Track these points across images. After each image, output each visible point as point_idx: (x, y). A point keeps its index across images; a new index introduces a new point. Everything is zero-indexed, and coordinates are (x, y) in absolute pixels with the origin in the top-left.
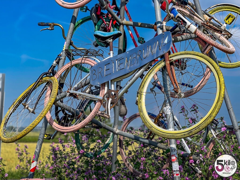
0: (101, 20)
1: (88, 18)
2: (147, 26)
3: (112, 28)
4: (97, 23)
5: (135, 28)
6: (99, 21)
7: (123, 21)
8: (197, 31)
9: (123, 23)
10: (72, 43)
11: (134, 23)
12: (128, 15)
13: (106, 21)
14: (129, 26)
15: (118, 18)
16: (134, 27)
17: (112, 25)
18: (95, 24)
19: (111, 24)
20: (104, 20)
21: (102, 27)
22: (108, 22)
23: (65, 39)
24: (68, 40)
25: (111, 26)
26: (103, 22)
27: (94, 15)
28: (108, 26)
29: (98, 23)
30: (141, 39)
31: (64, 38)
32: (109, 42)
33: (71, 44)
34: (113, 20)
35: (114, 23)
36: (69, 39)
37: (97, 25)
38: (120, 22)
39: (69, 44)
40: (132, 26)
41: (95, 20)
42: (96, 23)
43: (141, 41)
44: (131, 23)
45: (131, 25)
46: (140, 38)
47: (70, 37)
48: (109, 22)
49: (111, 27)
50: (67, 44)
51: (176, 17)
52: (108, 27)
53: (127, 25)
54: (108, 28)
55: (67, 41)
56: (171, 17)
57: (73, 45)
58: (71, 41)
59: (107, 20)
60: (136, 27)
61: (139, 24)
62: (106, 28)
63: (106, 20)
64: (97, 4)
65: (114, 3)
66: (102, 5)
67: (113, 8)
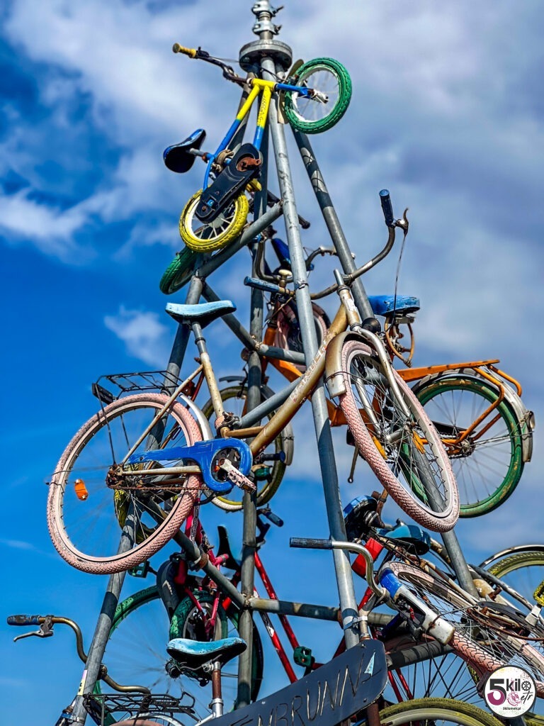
0: (188, 599)
1: (149, 593)
2: (319, 612)
3: (219, 619)
4: (176, 607)
5: (285, 618)
6: (182, 603)
7: (250, 600)
8: (455, 637)
9: (252, 605)
10: (106, 671)
11: (281, 603)
12: (265, 581)
13: (200, 602)
14: (268, 613)
15: (237, 590)
16: (282, 618)
17: (219, 611)
18: (171, 613)
19: (215, 609)
20: (197, 597)
21: (190, 620)
22: (208, 602)
23: (85, 662)
24: (93, 666)
25: (218, 615)
26: (194, 604)
27: (169, 586)
28: (207, 614)
29: (178, 608)
30: (302, 652)
31: (82, 659)
32: (212, 672)
33: (101, 675)
34: (222, 598)
35: (225, 604)
36: (96, 662)
37: (177, 615)
38: (243, 603)
39: (95, 677)
40: (276, 614)
41: (169, 599)
42: (174, 608)
43: (301, 658)
44: (274, 604)
45: (273, 611)
46: (300, 649)
47: (98, 656)
48: (212, 603)
49: (215, 619)
50: (89, 678)
51: (395, 598)
52: (208, 617)
53: (263, 612)
54: (209, 622)
55: (89, 667)
56: (382, 597)
57: (106, 678)
58: (101, 666)
59: (205, 598)
60: (287, 616)
61: (297, 608)
62: (203, 622)
63: (202, 599)
64: (174, 556)
65: (224, 547)
66: (191, 556)
67: (221, 563)
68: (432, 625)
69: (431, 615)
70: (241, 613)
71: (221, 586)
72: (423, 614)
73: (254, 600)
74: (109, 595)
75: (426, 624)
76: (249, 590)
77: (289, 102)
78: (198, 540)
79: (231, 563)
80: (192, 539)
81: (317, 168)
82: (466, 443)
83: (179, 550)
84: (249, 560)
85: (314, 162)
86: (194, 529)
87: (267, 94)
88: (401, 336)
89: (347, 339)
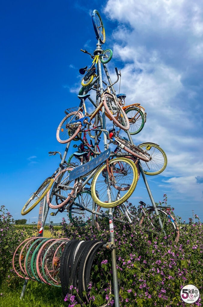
12: (99, 149)
32: (81, 158)
36: (64, 160)
38: (95, 153)
39: (64, 162)
41: (80, 151)
56: (112, 141)
64: (81, 144)
65: (91, 144)
66: (84, 143)
67: (91, 146)
68: (120, 145)
69: (120, 143)
70: (94, 155)
71: (91, 150)
72: (119, 143)
73: (97, 153)
74: (67, 148)
75: (119, 145)
76: (96, 151)
77: (101, 58)
78: (86, 141)
79: (93, 147)
80: (84, 141)
81: (107, 72)
82: (134, 121)
83: (82, 143)
84: (96, 146)
85: (107, 71)
86: (85, 139)
87: (98, 58)
88: (122, 102)
89: (105, 93)
